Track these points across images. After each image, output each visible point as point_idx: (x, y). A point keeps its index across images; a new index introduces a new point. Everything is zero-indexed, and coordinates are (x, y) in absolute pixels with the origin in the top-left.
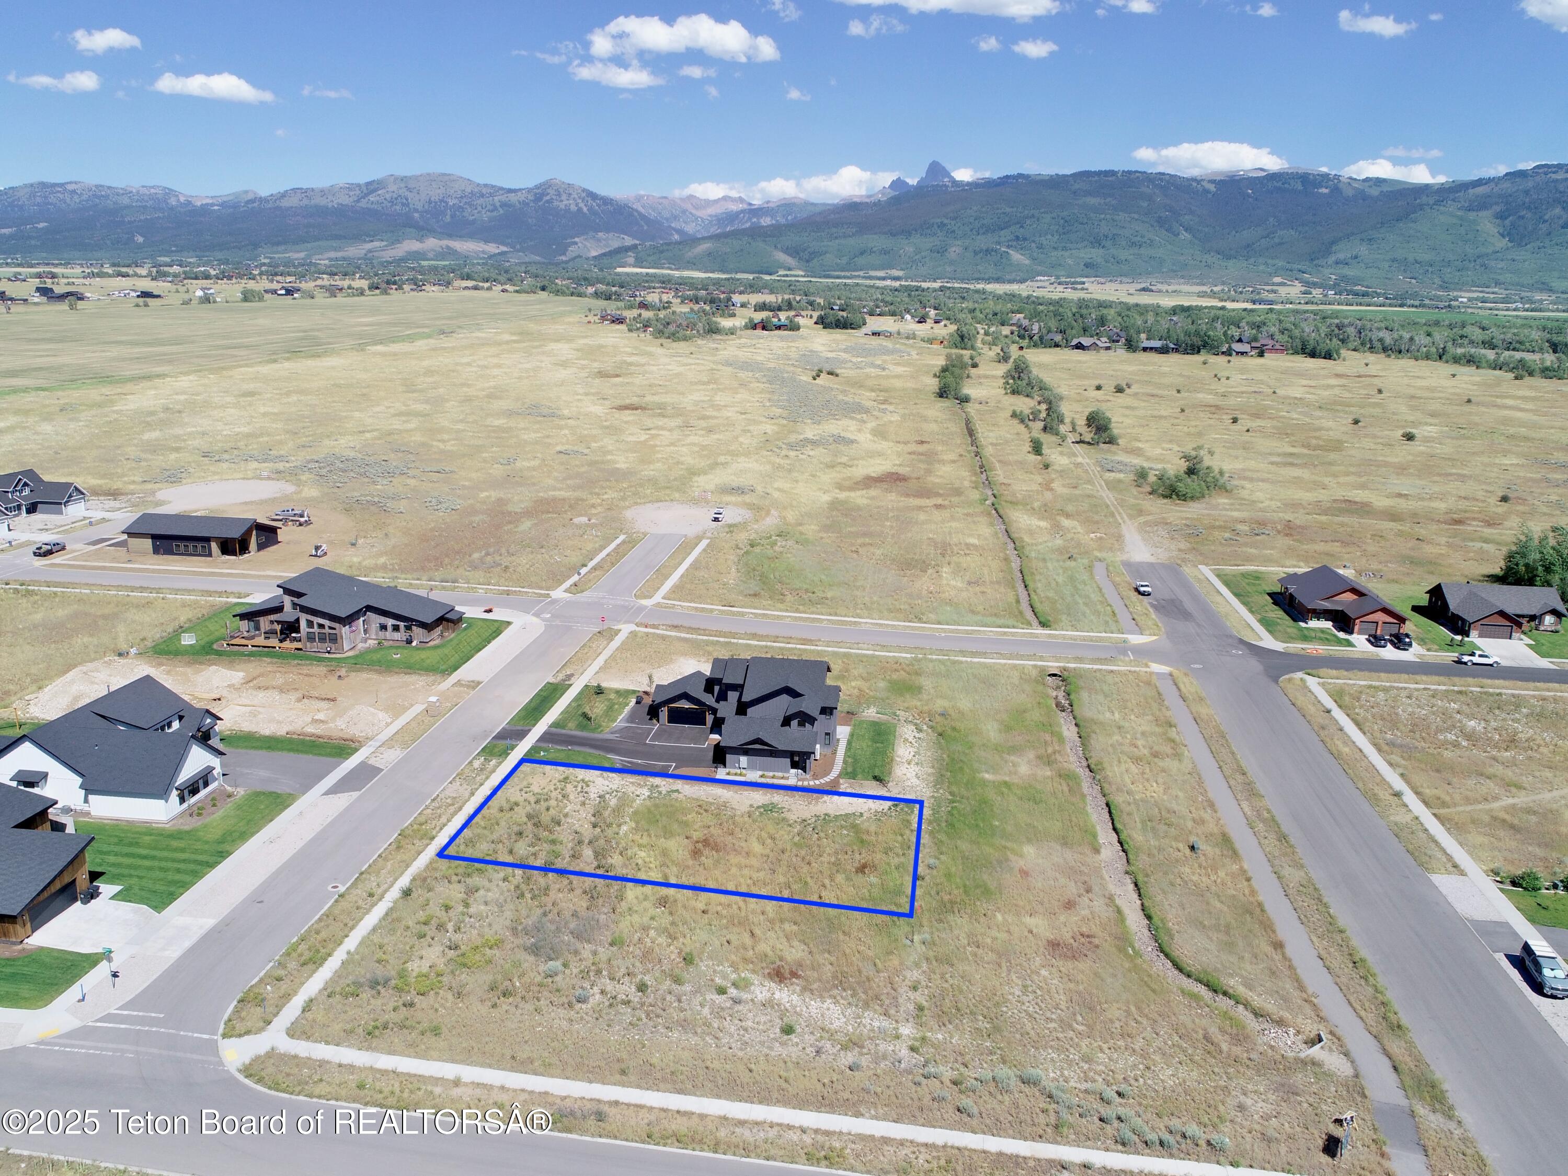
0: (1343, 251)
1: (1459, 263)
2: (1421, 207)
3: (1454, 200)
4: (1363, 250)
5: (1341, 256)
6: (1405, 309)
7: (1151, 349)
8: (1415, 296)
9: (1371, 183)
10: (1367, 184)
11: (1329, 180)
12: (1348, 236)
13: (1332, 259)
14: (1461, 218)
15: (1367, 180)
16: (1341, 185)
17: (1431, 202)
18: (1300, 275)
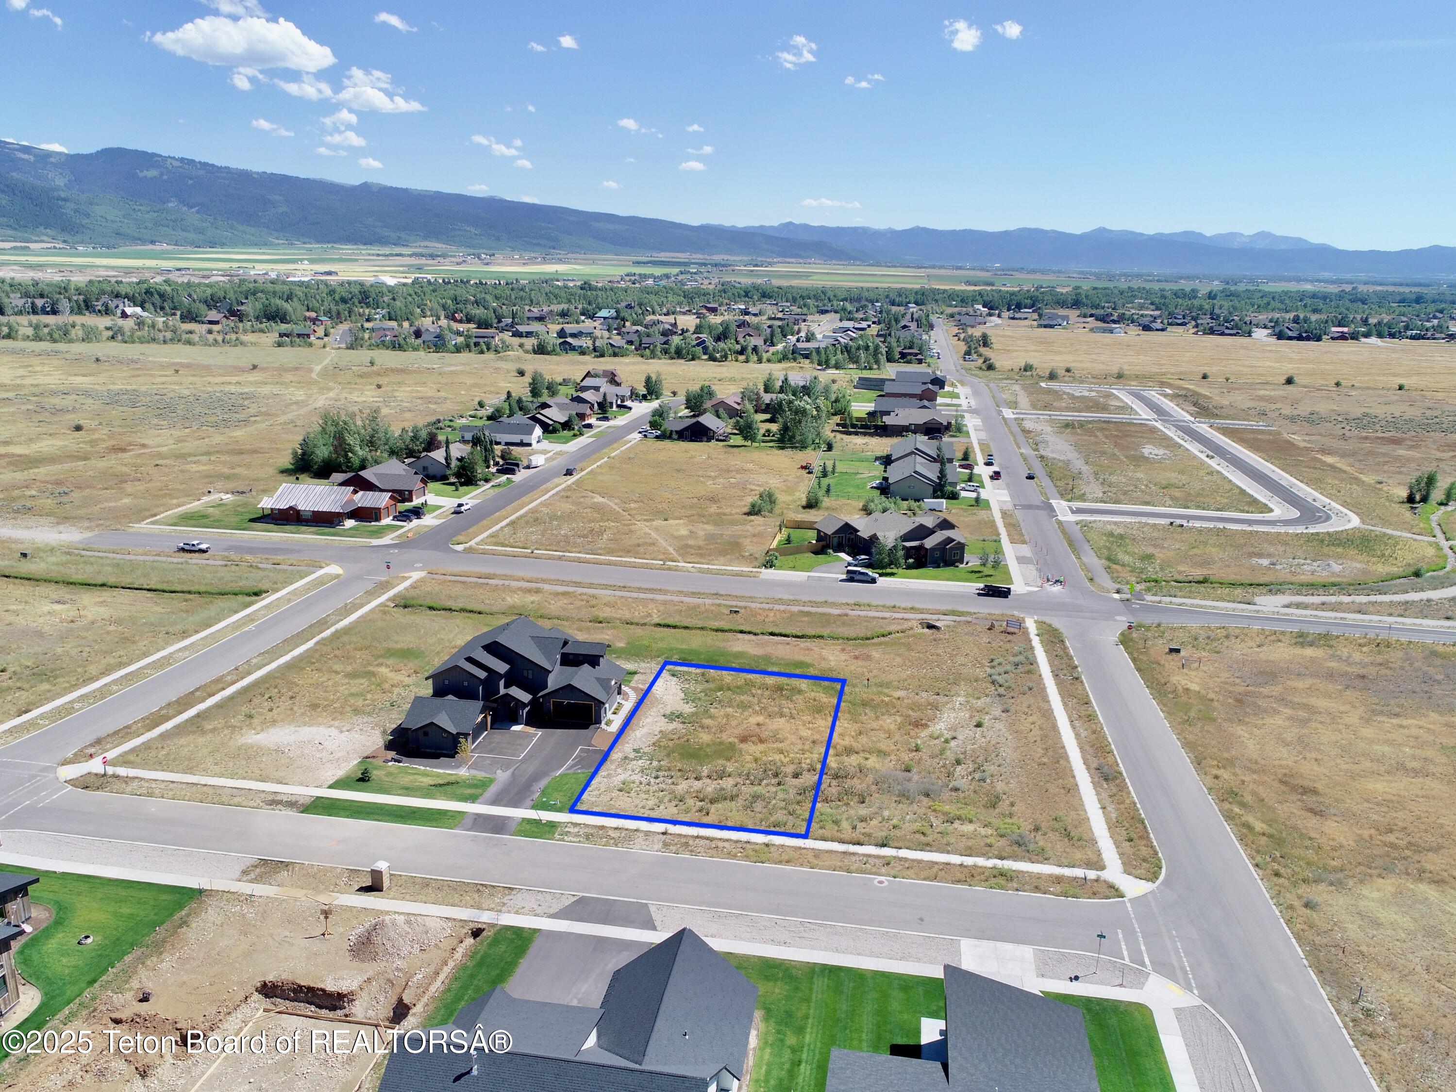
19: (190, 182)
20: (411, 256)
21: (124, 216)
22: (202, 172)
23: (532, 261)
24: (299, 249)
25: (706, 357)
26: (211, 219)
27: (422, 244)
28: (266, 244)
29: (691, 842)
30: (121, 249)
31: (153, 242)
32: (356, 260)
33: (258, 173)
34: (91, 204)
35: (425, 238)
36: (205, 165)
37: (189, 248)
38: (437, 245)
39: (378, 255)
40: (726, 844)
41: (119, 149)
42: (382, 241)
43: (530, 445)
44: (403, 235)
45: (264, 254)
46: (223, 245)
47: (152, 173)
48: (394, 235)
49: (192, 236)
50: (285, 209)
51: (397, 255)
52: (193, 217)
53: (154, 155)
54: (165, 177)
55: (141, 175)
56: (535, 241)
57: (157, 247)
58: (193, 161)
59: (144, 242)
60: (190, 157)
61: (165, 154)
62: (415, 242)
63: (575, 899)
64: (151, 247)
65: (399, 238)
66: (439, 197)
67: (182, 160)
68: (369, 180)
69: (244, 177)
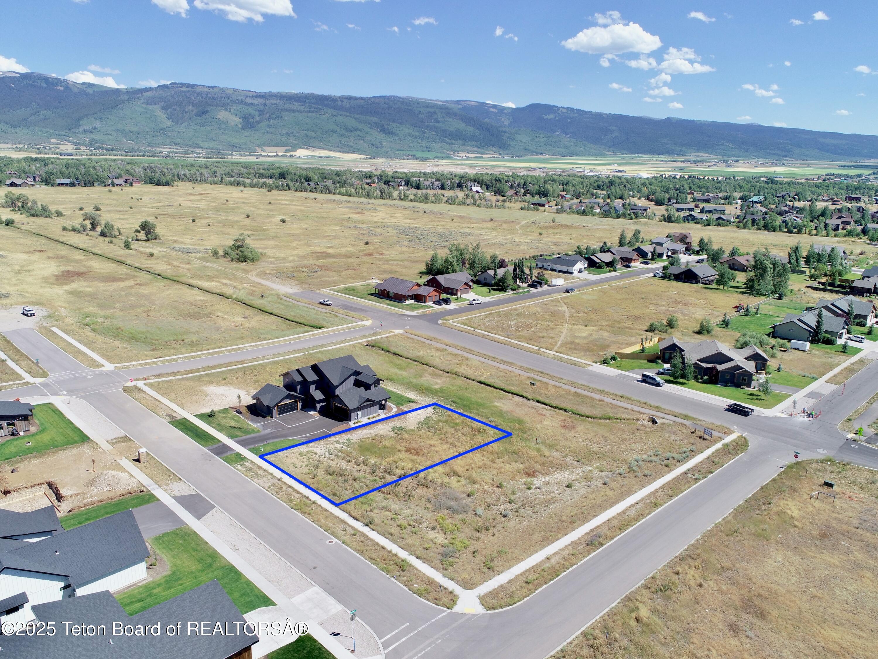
0: (86, 124)
1: (152, 133)
2: (123, 101)
3: (138, 98)
4: (98, 124)
5: (87, 127)
6: (146, 158)
7: (62, 184)
8: (140, 151)
9: (86, 86)
10: (84, 86)
11: (61, 82)
12: (87, 116)
13: (81, 129)
14: (146, 109)
15: (83, 84)
16: (70, 86)
17: (127, 99)
18: (67, 138)
19: (569, 120)
20: (682, 161)
21: (531, 140)
22: (576, 115)
23: (763, 165)
24: (620, 157)
25: (786, 230)
26: (574, 140)
27: (695, 154)
28: (601, 155)
29: (284, 488)
30: (525, 158)
31: (541, 154)
32: (647, 164)
33: (606, 114)
34: (516, 134)
35: (698, 150)
36: (579, 111)
37: (559, 157)
38: (704, 155)
39: (662, 161)
40: (297, 495)
41: (538, 104)
42: (669, 152)
43: (571, 273)
44: (684, 149)
45: (597, 160)
46: (577, 155)
47: (551, 116)
48: (678, 149)
49: (562, 150)
50: (617, 134)
51: (674, 161)
52: (566, 140)
53: (554, 106)
54: (557, 118)
55: (545, 117)
56: (774, 152)
57: (543, 157)
58: (573, 109)
59: (537, 153)
60: (572, 107)
61: (559, 106)
62: (691, 153)
63: (194, 493)
64: (540, 156)
65: (681, 150)
66: (715, 125)
67: (567, 108)
68: (671, 116)
69: (599, 116)
